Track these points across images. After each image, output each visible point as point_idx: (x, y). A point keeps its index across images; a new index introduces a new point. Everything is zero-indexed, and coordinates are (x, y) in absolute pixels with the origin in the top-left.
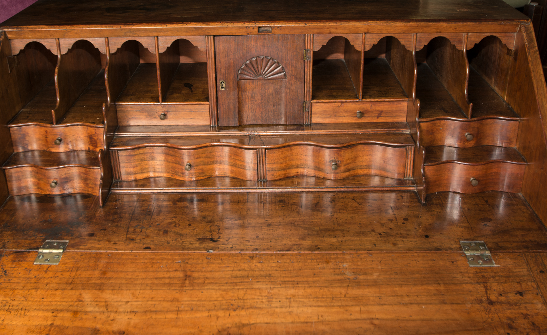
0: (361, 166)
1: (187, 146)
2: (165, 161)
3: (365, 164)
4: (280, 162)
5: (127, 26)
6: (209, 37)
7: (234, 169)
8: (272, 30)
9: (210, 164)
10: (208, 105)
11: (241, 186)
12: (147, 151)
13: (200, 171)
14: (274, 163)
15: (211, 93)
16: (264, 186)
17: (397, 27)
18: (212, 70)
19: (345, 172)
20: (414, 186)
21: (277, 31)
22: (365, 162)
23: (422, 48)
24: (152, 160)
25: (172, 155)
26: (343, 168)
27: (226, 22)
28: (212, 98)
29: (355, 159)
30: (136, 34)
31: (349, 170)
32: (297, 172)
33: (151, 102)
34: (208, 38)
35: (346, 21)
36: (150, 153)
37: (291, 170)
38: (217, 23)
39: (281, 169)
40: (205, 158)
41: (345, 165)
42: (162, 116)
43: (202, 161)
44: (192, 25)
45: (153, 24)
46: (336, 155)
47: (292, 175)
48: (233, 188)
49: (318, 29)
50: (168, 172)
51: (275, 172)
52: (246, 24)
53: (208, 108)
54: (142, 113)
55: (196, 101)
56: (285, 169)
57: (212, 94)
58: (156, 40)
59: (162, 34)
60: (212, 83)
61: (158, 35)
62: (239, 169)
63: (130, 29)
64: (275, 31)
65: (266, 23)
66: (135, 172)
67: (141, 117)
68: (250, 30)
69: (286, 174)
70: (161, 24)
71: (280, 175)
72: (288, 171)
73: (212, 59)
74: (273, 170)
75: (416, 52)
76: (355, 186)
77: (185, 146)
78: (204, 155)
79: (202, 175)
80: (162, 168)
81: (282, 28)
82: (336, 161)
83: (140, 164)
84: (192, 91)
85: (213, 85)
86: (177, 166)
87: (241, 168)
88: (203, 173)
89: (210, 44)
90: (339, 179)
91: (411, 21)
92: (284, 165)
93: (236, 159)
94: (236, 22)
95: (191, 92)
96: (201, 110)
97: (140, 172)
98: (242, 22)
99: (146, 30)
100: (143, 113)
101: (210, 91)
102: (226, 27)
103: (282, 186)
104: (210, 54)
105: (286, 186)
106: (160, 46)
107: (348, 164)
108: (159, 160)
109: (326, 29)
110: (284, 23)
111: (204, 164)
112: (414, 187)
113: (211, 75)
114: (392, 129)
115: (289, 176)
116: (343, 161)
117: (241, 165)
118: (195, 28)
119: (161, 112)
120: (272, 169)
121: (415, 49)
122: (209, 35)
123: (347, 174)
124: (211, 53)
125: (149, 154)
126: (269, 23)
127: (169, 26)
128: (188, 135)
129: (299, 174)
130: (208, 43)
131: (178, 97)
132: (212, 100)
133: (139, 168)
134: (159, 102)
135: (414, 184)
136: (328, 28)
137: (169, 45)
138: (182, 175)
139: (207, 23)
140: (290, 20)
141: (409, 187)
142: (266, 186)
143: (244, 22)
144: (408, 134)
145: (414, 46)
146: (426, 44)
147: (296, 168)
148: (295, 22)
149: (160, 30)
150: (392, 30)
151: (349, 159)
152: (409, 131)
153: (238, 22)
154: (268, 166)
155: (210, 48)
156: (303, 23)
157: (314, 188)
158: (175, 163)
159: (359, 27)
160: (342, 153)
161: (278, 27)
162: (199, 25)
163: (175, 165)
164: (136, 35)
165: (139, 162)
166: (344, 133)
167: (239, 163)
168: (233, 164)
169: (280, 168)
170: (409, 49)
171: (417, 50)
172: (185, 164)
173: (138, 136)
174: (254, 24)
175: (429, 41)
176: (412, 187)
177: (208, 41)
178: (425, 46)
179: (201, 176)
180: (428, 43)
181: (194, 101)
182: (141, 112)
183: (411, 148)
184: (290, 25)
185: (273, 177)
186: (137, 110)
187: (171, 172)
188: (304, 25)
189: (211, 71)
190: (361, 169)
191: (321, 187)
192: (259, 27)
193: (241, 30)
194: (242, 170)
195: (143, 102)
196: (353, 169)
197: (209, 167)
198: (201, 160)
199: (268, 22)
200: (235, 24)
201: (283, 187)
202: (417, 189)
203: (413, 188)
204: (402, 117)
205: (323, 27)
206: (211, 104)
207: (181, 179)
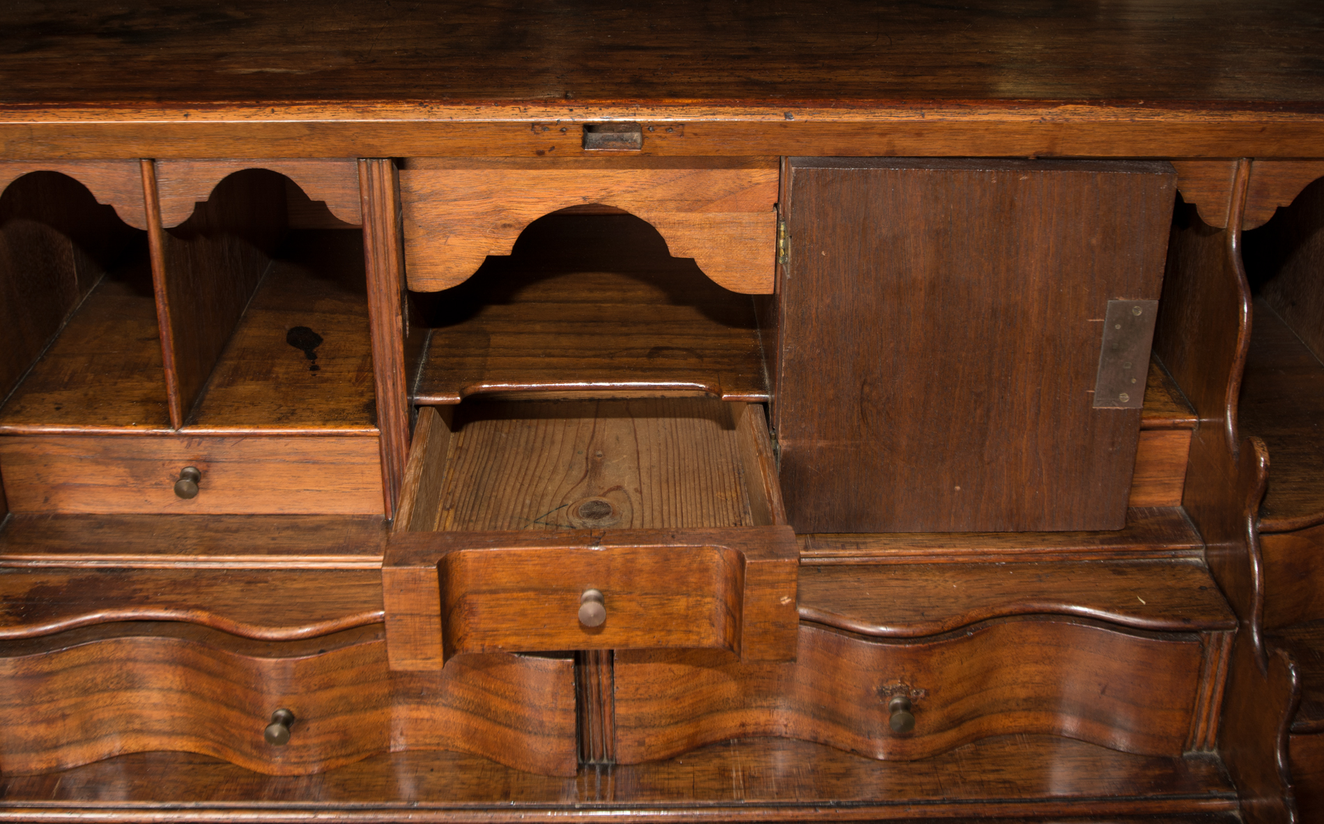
0: (1007, 701)
1: (280, 625)
2: (183, 692)
3: (1022, 693)
4: (670, 692)
5: (18, 114)
6: (375, 165)
7: (478, 724)
8: (643, 138)
9: (375, 708)
10: (377, 440)
11: (506, 795)
12: (105, 654)
13: (335, 738)
14: (650, 699)
15: (385, 392)
16: (603, 798)
17: (1176, 131)
18: (390, 300)
19: (941, 729)
20: (1229, 794)
21: (664, 143)
22: (1024, 685)
23: (1267, 216)
24: (127, 689)
25: (211, 674)
26: (933, 717)
27: (445, 103)
28: (392, 413)
29: (983, 678)
30: (55, 148)
31: (956, 722)
32: (743, 725)
33: (139, 423)
34: (369, 169)
35: (960, 106)
36: (120, 660)
37: (717, 717)
38: (405, 107)
39: (677, 720)
40: (354, 683)
41: (945, 704)
42: (186, 484)
43: (341, 698)
44: (299, 112)
45: (130, 106)
46: (908, 666)
47: (719, 736)
48: (472, 804)
49: (841, 135)
50: (200, 736)
51: (652, 731)
52: (533, 110)
53: (377, 449)
54: (102, 468)
55: (325, 422)
56: (692, 717)
57: (390, 394)
58: (146, 174)
59: (170, 150)
60: (388, 351)
61: (152, 154)
62: (498, 728)
63: (30, 128)
64: (658, 142)
65: (619, 110)
66: (57, 738)
67: (100, 480)
68: (552, 137)
69: (695, 734)
70: (164, 108)
71: (670, 742)
72: (704, 724)
73: (387, 253)
74: (641, 723)
75: (1245, 237)
76: (985, 797)
77: (270, 624)
78: (349, 675)
79: (343, 752)
80: (173, 718)
81: (687, 130)
82: (908, 692)
83: (76, 705)
84: (315, 368)
85: (394, 360)
86: (234, 715)
87: (509, 726)
88: (344, 743)
89: (377, 193)
90: (916, 757)
91: (1234, 109)
92: (688, 701)
93: (484, 689)
94: (488, 105)
95: (309, 374)
96: (348, 459)
97: (79, 736)
98: (516, 102)
99: (96, 133)
100: (106, 464)
101: (379, 384)
102: (447, 125)
103: (680, 794)
104: (380, 234)
105: (695, 797)
106: (165, 201)
107: (957, 699)
108: (161, 689)
109: (875, 139)
110: (695, 110)
111: (352, 709)
112: (1229, 798)
113: (385, 318)
114: (1133, 547)
115: (709, 739)
116: (936, 691)
117: (507, 714)
118: (311, 126)
119: (181, 465)
120: (639, 719)
121: (1242, 220)
122: (374, 154)
123: (951, 735)
124: (384, 229)
125: (115, 667)
126: (631, 110)
127: (198, 118)
128: (290, 565)
129: (750, 729)
130: (371, 187)
131: (253, 402)
132: (392, 421)
133: (72, 723)
134: (169, 424)
135: (1229, 786)
136: (883, 135)
137: (205, 195)
138: (255, 753)
139: (361, 105)
140: (721, 96)
141: (1208, 799)
142: (615, 798)
143: (524, 102)
144: (1196, 567)
145: (1236, 210)
146: (1286, 202)
147: (737, 709)
148: (744, 105)
149: (162, 134)
150: (1152, 146)
151: (959, 681)
152: (1201, 552)
153: (497, 104)
154: (621, 710)
155: (378, 209)
156: (778, 111)
157: (814, 806)
158: (227, 705)
159: (1016, 132)
160: (934, 660)
161: (670, 127)
162: (326, 115)
163: (224, 711)
164: (58, 154)
165: (72, 701)
166: (935, 560)
167: (497, 704)
168: (472, 707)
169: (672, 716)
170: (1212, 221)
171: (1249, 226)
172: (269, 715)
173: (84, 569)
174: (565, 110)
175: (1298, 190)
176: (1222, 798)
177: (370, 179)
178: (1280, 210)
179: (338, 757)
180: (1293, 196)
181: (314, 425)
182: (97, 463)
183: (1219, 640)
184: (719, 118)
185: (643, 749)
186: (83, 454)
187: (212, 736)
188: (782, 119)
189: (385, 305)
190: (1007, 712)
191: (843, 801)
192: (589, 128)
193: (510, 135)
194: (510, 733)
195: (106, 421)
196: (975, 715)
197: (372, 717)
198: (336, 692)
199: (627, 106)
200: (483, 109)
201: (685, 802)
202: (1242, 809)
203: (1226, 803)
204: (1167, 486)
205: (865, 128)
206: (388, 433)
207: (253, 766)
